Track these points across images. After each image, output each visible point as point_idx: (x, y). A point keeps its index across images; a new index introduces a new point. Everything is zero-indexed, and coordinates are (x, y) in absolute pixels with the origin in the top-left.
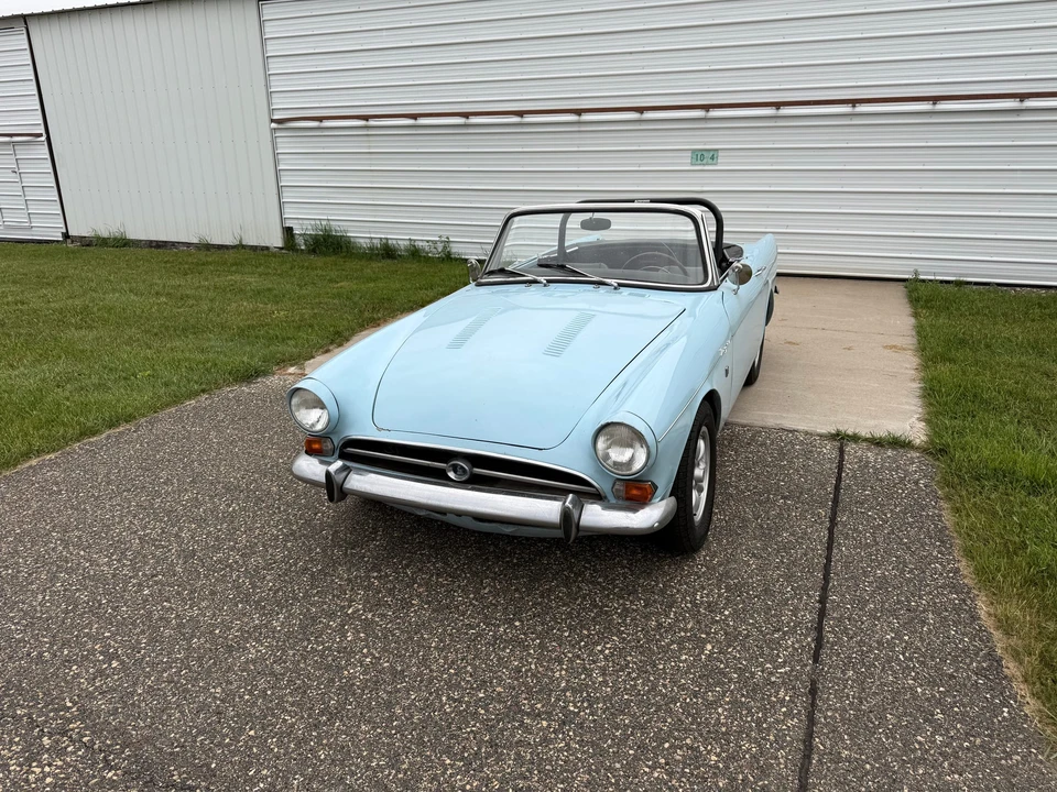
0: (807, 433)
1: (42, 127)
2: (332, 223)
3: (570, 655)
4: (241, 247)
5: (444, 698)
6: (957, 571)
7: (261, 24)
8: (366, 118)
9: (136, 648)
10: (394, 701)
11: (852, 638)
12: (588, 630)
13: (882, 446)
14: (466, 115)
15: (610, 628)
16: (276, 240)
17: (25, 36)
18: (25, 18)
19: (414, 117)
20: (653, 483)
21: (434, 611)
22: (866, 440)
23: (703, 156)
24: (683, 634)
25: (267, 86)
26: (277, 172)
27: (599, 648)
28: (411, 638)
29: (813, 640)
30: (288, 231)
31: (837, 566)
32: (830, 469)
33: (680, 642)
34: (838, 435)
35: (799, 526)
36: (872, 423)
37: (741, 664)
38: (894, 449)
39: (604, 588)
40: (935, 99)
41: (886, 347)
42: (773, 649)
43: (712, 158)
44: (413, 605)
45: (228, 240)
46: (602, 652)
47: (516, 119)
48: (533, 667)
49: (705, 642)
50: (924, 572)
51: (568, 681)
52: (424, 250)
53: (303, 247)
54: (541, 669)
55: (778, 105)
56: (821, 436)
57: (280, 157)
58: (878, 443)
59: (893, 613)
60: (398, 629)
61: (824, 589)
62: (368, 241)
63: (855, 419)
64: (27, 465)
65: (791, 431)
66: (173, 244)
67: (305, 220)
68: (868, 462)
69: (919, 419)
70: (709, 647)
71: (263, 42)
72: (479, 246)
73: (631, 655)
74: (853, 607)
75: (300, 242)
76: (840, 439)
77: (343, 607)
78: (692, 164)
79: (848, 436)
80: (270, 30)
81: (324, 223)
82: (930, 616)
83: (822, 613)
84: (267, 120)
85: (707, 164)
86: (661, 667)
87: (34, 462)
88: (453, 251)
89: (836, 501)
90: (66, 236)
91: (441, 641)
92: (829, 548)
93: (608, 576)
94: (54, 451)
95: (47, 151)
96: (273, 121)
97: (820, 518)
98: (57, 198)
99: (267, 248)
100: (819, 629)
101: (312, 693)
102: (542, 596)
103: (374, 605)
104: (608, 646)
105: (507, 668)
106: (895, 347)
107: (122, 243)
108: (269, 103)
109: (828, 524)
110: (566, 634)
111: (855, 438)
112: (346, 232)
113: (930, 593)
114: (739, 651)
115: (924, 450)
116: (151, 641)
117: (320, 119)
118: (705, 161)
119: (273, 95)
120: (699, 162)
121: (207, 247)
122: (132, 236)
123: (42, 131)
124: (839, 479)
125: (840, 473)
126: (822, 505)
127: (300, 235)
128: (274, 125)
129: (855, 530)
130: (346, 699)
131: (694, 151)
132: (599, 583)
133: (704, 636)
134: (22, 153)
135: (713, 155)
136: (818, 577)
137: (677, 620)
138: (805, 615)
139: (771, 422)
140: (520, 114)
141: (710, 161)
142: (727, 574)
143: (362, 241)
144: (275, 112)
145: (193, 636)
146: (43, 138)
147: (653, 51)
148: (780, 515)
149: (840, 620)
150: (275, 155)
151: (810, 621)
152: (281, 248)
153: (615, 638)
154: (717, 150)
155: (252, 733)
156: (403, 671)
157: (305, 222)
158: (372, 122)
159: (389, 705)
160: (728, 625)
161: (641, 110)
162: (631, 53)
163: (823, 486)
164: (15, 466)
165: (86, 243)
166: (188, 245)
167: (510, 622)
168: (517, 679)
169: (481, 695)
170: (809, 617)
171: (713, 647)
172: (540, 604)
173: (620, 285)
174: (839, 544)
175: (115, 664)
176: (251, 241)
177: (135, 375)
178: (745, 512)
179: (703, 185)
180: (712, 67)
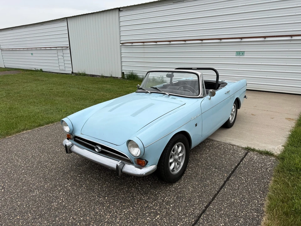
0: (238, 147)
1: (69, 45)
2: (133, 71)
3: (114, 211)
4: (111, 77)
5: (71, 218)
6: (262, 204)
7: (119, 17)
8: (143, 42)
9: (10, 187)
10: (58, 215)
11: (208, 223)
12: (125, 204)
13: (262, 154)
14: (170, 41)
15: (132, 204)
16: (120, 76)
17: (66, 23)
18: (67, 18)
19: (156, 42)
20: (146, 160)
21: (87, 189)
22: (257, 151)
23: (239, 53)
24: (153, 210)
25: (120, 34)
26: (121, 57)
27: (124, 210)
28: (75, 197)
29: (194, 221)
30: (123, 73)
31: (220, 195)
32: (238, 160)
33: (150, 213)
34: (248, 148)
35: (215, 179)
36: (264, 145)
37: (165, 225)
38: (266, 156)
39: (139, 191)
41: (286, 119)
42: (178, 221)
43: (243, 54)
44: (83, 187)
45: (109, 75)
46: (124, 212)
47: (184, 42)
48: (102, 213)
49: (158, 214)
50: (249, 203)
51: (108, 219)
52: (156, 80)
53: (126, 78)
54: (103, 214)
55: (265, 37)
56: (243, 148)
57: (122, 53)
58: (261, 153)
59: (229, 216)
60: (74, 193)
61: (210, 203)
62: (142, 76)
63: (258, 143)
64: (23, 133)
65: (233, 145)
66: (96, 76)
67: (127, 70)
68: (253, 159)
69: (283, 146)
70: (158, 216)
71: (120, 22)
73: (132, 215)
74: (216, 211)
75: (125, 76)
76: (248, 150)
77: (65, 184)
78: (236, 56)
79: (251, 149)
80: (121, 19)
81: (131, 71)
82: (242, 220)
83: (204, 212)
84: (119, 43)
85: (241, 56)
86: (139, 220)
87: (24, 132)
88: (164, 80)
89: (233, 172)
90: (72, 72)
91: (83, 199)
92: (221, 188)
93: (142, 187)
94: (31, 129)
95: (69, 51)
96: (121, 43)
97: (224, 177)
98: (71, 63)
99: (118, 78)
100: (199, 217)
101: (40, 209)
102: (119, 190)
103: (73, 185)
104: (128, 210)
105: (94, 211)
106: (290, 119)
107: (84, 75)
108: (120, 38)
109: (225, 180)
110: (118, 204)
111: (253, 150)
112: (137, 74)
113: (247, 211)
114: (167, 220)
115: (277, 157)
116: (15, 185)
117: (132, 43)
118: (240, 55)
119: (121, 36)
120: (238, 55)
121: (103, 77)
122: (87, 73)
123: (69, 46)
124: (239, 164)
125: (240, 162)
126: (227, 172)
127: (126, 74)
128: (121, 45)
129: (234, 183)
130: (47, 212)
131: (237, 52)
132: (138, 189)
133: (159, 212)
134: (65, 51)
135: (243, 53)
136: (210, 198)
137: (154, 205)
138: (197, 211)
139: (228, 141)
140: (185, 41)
141: (242, 55)
142: (180, 193)
143: (140, 76)
144: (121, 41)
145: (25, 186)
146: (69, 48)
147: (225, 21)
148: (210, 175)
149: (208, 215)
150: (121, 53)
151: (198, 214)
152: (121, 78)
153: (131, 208)
154: (244, 51)
155: (18, 217)
156: (67, 207)
157: (127, 71)
158: (145, 44)
159: (56, 216)
160: (169, 210)
161: (221, 39)
162: (218, 22)
163: (232, 165)
164: (20, 132)
165: (77, 74)
166: (99, 76)
167: (104, 197)
168: (94, 216)
169: (82, 219)
170: (198, 212)
171: (159, 217)
172: (117, 193)
173: (170, 95)
174: (225, 187)
175: (3, 190)
176: (114, 76)
177: (61, 111)
178: (199, 171)
179: (239, 62)
180: (244, 26)
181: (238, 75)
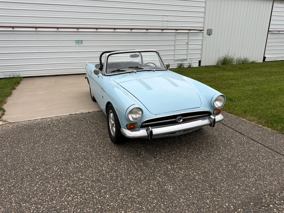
3: (221, 152)
15: (216, 145)
21: (185, 158)
23: (78, 42)
28: (193, 165)
37: (240, 140)
39: (202, 139)
40: (131, 29)
43: (81, 42)
44: (179, 159)
48: (220, 157)
51: (229, 156)
54: (222, 157)
55: (97, 29)
60: (187, 165)
72: (2, 73)
73: (227, 147)
77: (166, 168)
78: (76, 44)
91: (199, 162)
93: (198, 137)
102: (196, 146)
103: (172, 164)
104: (222, 148)
105: (218, 160)
110: (213, 149)
116: (140, 204)
118: (79, 43)
120: (78, 43)
131: (76, 40)
133: (228, 139)
140: (13, 27)
141: (81, 43)
145: (148, 196)
147: (58, 11)
153: (220, 146)
154: (82, 40)
160: (227, 136)
161: (57, 28)
162: (51, 11)
167: (202, 153)
168: (223, 160)
169: (224, 166)
171: (232, 140)
172: (199, 147)
173: (155, 70)
179: (80, 50)
180: (77, 17)
181: (81, 61)
